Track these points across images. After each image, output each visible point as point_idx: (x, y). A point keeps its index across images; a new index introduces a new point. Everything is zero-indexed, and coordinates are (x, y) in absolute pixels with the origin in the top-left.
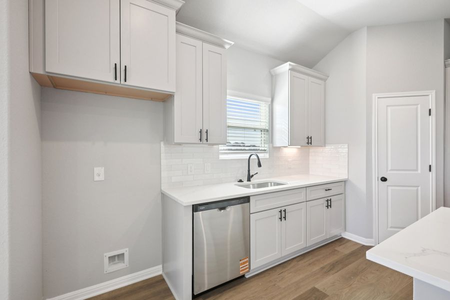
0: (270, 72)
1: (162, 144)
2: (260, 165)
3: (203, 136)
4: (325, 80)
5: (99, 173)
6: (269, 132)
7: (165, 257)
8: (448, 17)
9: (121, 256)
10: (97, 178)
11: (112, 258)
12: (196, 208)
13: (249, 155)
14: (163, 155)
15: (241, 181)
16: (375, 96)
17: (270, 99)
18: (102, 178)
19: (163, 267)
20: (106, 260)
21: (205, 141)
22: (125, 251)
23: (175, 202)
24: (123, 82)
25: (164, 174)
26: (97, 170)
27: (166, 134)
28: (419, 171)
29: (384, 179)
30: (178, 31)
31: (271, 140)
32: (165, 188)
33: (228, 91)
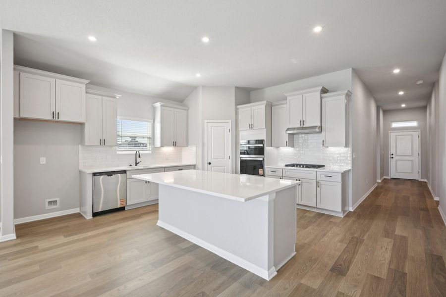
0: (152, 106)
1: (80, 146)
2: (139, 157)
3: (102, 142)
4: (188, 110)
5: (43, 160)
6: (152, 139)
7: (81, 204)
8: (237, 86)
9: (55, 202)
10: (41, 163)
11: (50, 203)
12: (94, 174)
13: (135, 152)
14: (80, 152)
15: (131, 165)
16: (206, 121)
17: (152, 121)
18: (44, 163)
19: (80, 209)
20: (47, 203)
21: (103, 145)
22: (58, 199)
23: (85, 173)
24: (57, 119)
25: (81, 161)
26: (42, 159)
27: (82, 141)
28: (225, 159)
29: (210, 164)
30: (86, 92)
31: (153, 143)
32: (81, 168)
33: (118, 117)
